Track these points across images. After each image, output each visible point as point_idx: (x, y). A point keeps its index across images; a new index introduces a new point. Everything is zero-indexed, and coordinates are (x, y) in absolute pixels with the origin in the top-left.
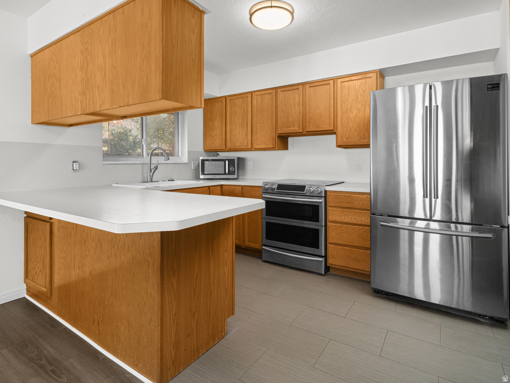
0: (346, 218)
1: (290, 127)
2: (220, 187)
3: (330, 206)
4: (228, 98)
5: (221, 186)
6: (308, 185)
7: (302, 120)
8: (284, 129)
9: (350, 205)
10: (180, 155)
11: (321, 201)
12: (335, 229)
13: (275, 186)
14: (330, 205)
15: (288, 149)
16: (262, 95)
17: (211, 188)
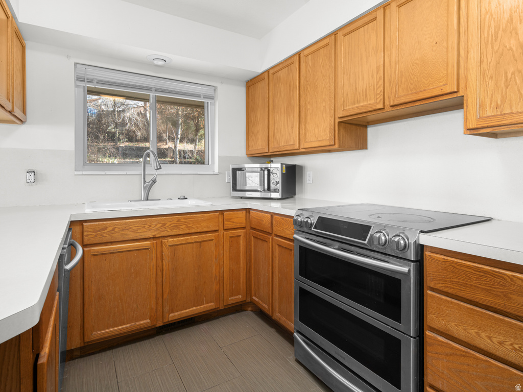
0: (483, 335)
1: (358, 102)
2: (244, 212)
3: (433, 289)
4: (271, 72)
5: (248, 210)
6: (378, 225)
7: (382, 82)
8: (348, 108)
9: (498, 303)
10: (210, 163)
11: (406, 269)
12: (447, 355)
13: (314, 220)
14: (431, 284)
15: (367, 149)
16: (314, 52)
17: (225, 213)
